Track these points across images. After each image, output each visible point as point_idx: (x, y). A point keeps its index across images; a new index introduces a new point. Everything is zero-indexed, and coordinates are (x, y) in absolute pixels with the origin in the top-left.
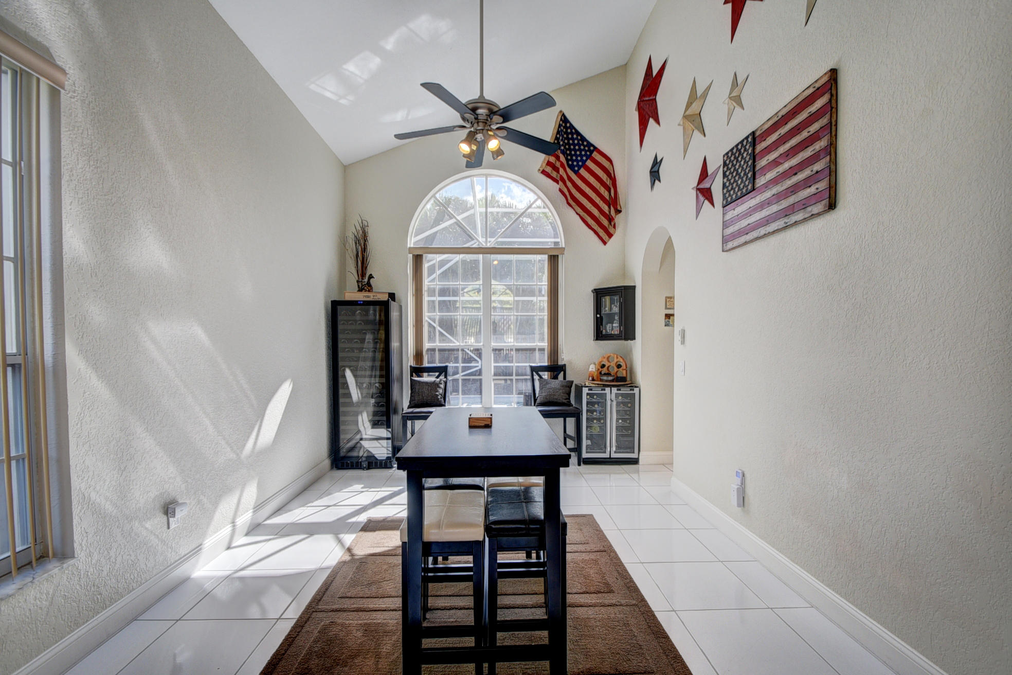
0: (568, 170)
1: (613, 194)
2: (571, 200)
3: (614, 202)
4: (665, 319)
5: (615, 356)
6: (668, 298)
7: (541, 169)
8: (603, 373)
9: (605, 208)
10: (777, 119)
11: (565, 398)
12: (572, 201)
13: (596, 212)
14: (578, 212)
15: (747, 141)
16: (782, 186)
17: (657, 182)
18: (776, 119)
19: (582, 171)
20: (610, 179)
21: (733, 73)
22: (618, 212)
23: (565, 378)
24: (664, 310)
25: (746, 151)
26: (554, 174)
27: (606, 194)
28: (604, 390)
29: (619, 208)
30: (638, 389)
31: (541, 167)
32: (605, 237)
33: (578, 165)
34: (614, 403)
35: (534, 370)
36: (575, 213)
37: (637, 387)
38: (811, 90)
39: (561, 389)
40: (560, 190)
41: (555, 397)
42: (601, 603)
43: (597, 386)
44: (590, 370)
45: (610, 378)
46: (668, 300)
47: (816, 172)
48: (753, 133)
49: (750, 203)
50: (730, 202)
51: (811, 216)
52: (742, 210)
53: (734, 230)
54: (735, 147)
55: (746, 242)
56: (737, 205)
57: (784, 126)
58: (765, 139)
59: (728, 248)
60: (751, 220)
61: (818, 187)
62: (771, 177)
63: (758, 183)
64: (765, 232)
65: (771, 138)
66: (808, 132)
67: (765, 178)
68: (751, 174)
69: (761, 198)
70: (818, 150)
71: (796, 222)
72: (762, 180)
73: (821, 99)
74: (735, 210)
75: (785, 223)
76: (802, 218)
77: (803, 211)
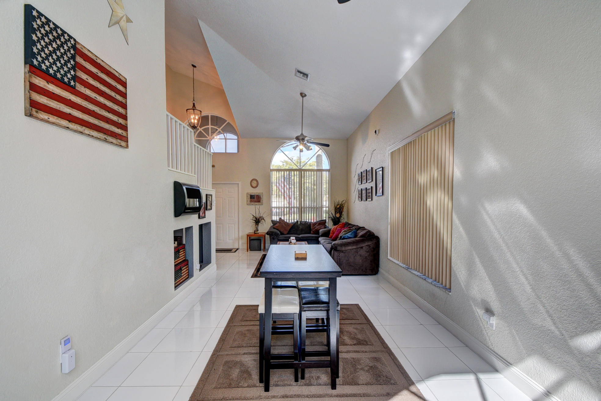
15: (70, 40)
18: (94, 58)
25: (67, 46)
47: (121, 124)
48: (75, 40)
49: (70, 95)
50: (44, 70)
51: (119, 145)
52: (59, 93)
53: (49, 104)
54: (52, 22)
55: (68, 128)
56: (53, 82)
57: (101, 72)
58: (85, 61)
59: (41, 117)
60: (73, 112)
61: (123, 133)
62: (90, 95)
63: (79, 88)
64: (89, 133)
65: (91, 66)
66: (115, 96)
67: (85, 91)
68: (74, 74)
69: (82, 103)
70: (121, 112)
71: (112, 143)
72: (82, 88)
73: (122, 86)
74: (48, 84)
75: (105, 138)
76: (116, 143)
77: (115, 139)
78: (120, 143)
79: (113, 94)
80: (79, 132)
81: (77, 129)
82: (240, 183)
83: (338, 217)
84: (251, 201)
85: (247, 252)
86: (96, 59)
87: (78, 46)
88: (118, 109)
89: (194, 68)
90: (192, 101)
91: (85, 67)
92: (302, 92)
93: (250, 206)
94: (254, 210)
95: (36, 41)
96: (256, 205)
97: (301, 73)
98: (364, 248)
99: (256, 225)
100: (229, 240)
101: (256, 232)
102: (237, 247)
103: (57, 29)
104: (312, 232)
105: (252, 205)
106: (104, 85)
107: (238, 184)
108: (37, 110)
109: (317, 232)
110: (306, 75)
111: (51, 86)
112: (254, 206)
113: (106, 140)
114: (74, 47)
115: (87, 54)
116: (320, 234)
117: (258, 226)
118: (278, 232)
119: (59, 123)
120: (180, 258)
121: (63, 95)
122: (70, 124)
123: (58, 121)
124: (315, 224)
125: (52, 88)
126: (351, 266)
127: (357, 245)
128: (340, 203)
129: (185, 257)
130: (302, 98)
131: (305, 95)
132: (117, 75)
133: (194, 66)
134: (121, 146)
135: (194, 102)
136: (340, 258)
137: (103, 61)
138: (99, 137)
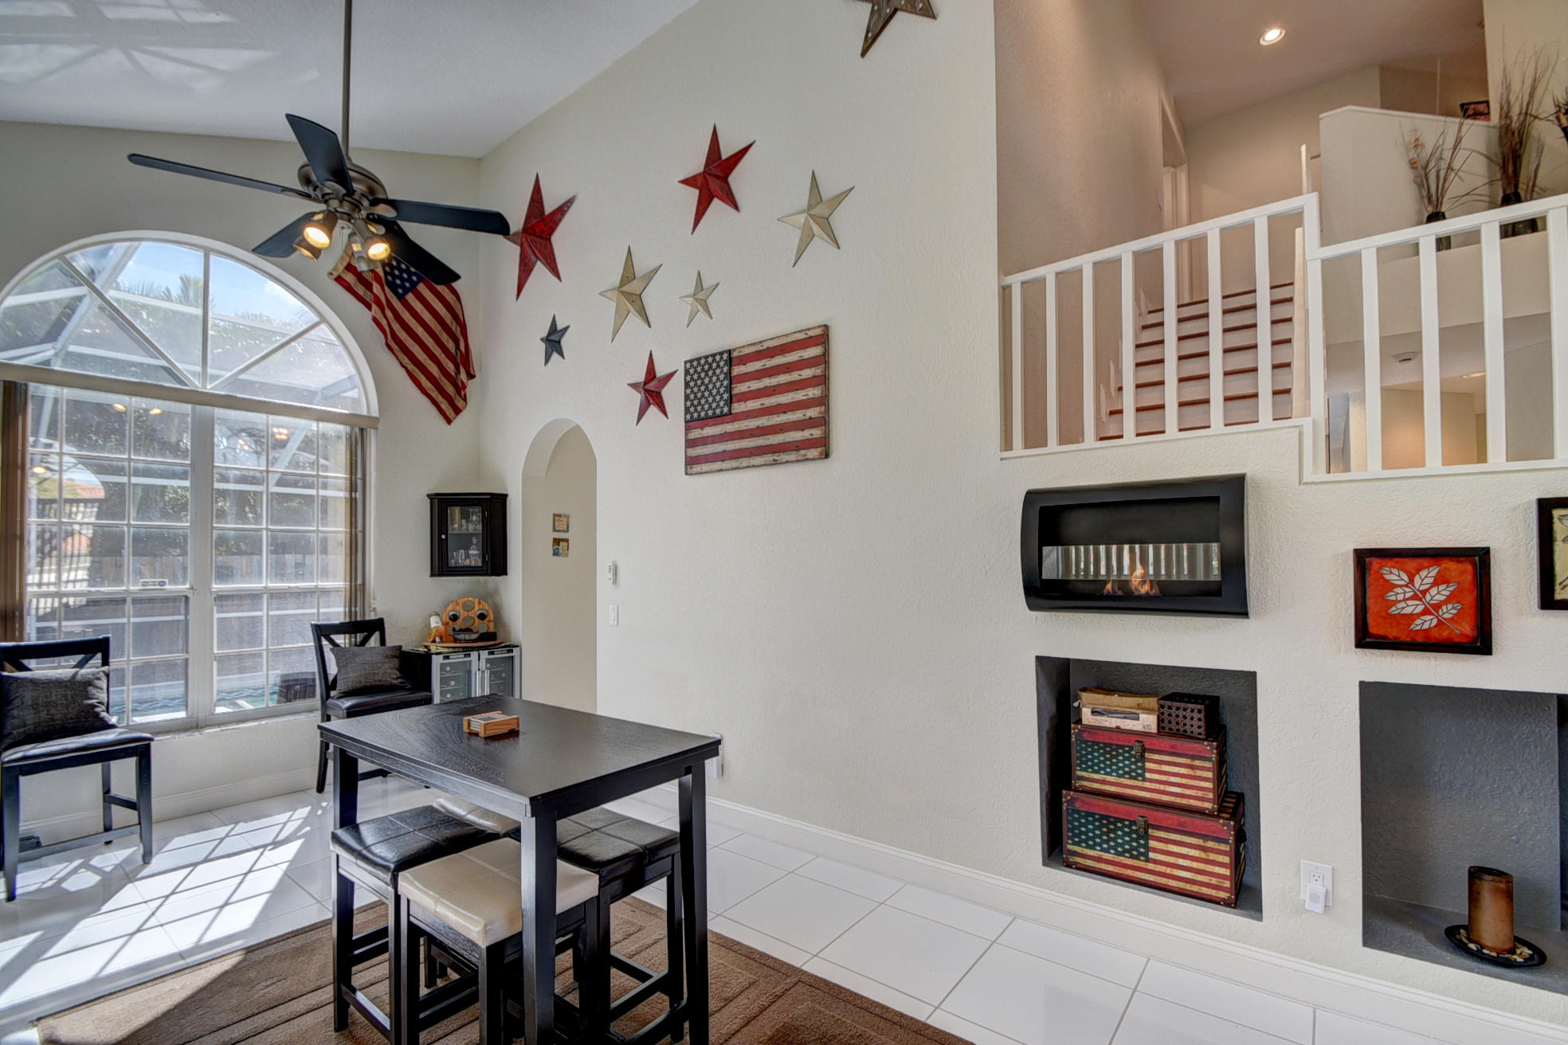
0: (387, 289)
1: (462, 348)
2: (392, 341)
3: (464, 360)
4: (554, 545)
5: (477, 601)
6: (557, 515)
7: (336, 274)
8: (457, 629)
9: (450, 367)
10: (761, 348)
11: (395, 676)
12: (395, 345)
13: (434, 369)
14: (404, 364)
15: (722, 358)
16: (768, 420)
17: (555, 356)
18: (759, 348)
19: (410, 297)
20: (457, 323)
21: (696, 272)
22: (471, 376)
23: (383, 642)
24: (552, 533)
25: (720, 368)
26: (361, 290)
27: (451, 345)
28: (469, 655)
29: (472, 372)
30: (518, 649)
31: (334, 269)
32: (450, 412)
33: (402, 286)
34: (487, 675)
35: (322, 632)
36: (398, 363)
37: (517, 646)
38: (802, 336)
39: (384, 663)
40: (375, 320)
41: (377, 678)
42: (643, 946)
43: (451, 650)
44: (433, 625)
45: (474, 636)
46: (557, 518)
47: (816, 418)
48: (728, 351)
49: (725, 427)
50: (697, 419)
52: (713, 433)
53: (703, 453)
54: (702, 358)
55: (721, 470)
56: (707, 424)
57: (770, 359)
58: (746, 364)
59: (694, 472)
61: (817, 433)
62: (753, 407)
63: (736, 409)
64: (748, 464)
65: (754, 365)
66: (798, 376)
67: (746, 406)
68: (728, 396)
69: (741, 426)
70: (813, 397)
71: (788, 462)
72: (741, 406)
73: (815, 348)
74: (703, 430)
75: (774, 460)
76: (795, 459)
77: (795, 452)
78: (805, 455)
80: (736, 469)
81: (731, 466)
86: (762, 346)
87: (734, 354)
91: (746, 374)
103: (708, 360)
108: (691, 466)
111: (706, 430)
113: (775, 463)
114: (729, 361)
115: (748, 352)
119: (711, 469)
120: (1150, 785)
121: (717, 432)
122: (722, 464)
134: (804, 460)
137: (772, 337)
138: (763, 463)
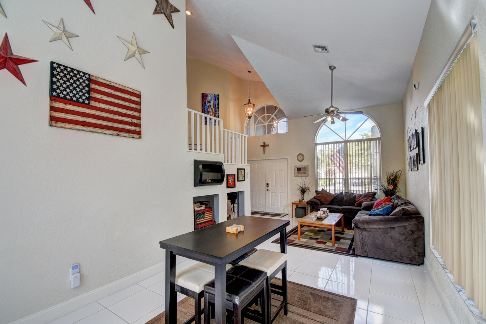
15: (85, 75)
16: (113, 116)
47: (134, 123)
48: (89, 75)
49: (85, 110)
50: (62, 98)
51: (132, 138)
52: (76, 110)
53: (66, 117)
54: (69, 68)
55: (82, 130)
56: (70, 104)
57: (114, 91)
58: (99, 86)
59: (59, 126)
60: (87, 120)
61: (136, 129)
62: (104, 107)
63: (93, 104)
64: (101, 132)
65: (105, 89)
66: (129, 105)
67: (100, 105)
68: (88, 96)
69: (96, 113)
70: (135, 115)
71: (124, 136)
72: (96, 104)
73: (136, 98)
74: (66, 105)
75: (117, 134)
76: (128, 136)
77: (128, 134)
78: (133, 136)
79: (127, 104)
80: (93, 132)
81: (90, 130)
82: (289, 158)
83: (391, 189)
84: (298, 173)
85: (292, 218)
86: (110, 83)
87: (93, 78)
88: (132, 113)
89: (250, 73)
90: (248, 98)
91: (100, 90)
92: (331, 65)
93: (297, 177)
94: (300, 181)
95: (56, 81)
96: (302, 176)
97: (319, 47)
98: (396, 229)
99: (302, 194)
100: (281, 206)
101: (301, 201)
102: (287, 213)
103: (74, 71)
104: (356, 204)
105: (299, 176)
106: (118, 99)
107: (287, 159)
108: (56, 122)
109: (360, 205)
110: (324, 48)
111: (69, 106)
112: (300, 178)
113: (118, 135)
114: (89, 79)
115: (102, 82)
116: (362, 207)
117: (303, 196)
118: (318, 202)
119: (74, 128)
120: (205, 219)
121: (79, 110)
122: (83, 127)
123: (73, 127)
124: (360, 196)
125: (69, 107)
126: (379, 248)
127: (385, 224)
128: (394, 174)
129: (212, 218)
130: (331, 71)
131: (335, 68)
132: (131, 91)
133: (249, 72)
134: (133, 138)
135: (249, 98)
136: (362, 237)
137: (116, 83)
138: (111, 134)
